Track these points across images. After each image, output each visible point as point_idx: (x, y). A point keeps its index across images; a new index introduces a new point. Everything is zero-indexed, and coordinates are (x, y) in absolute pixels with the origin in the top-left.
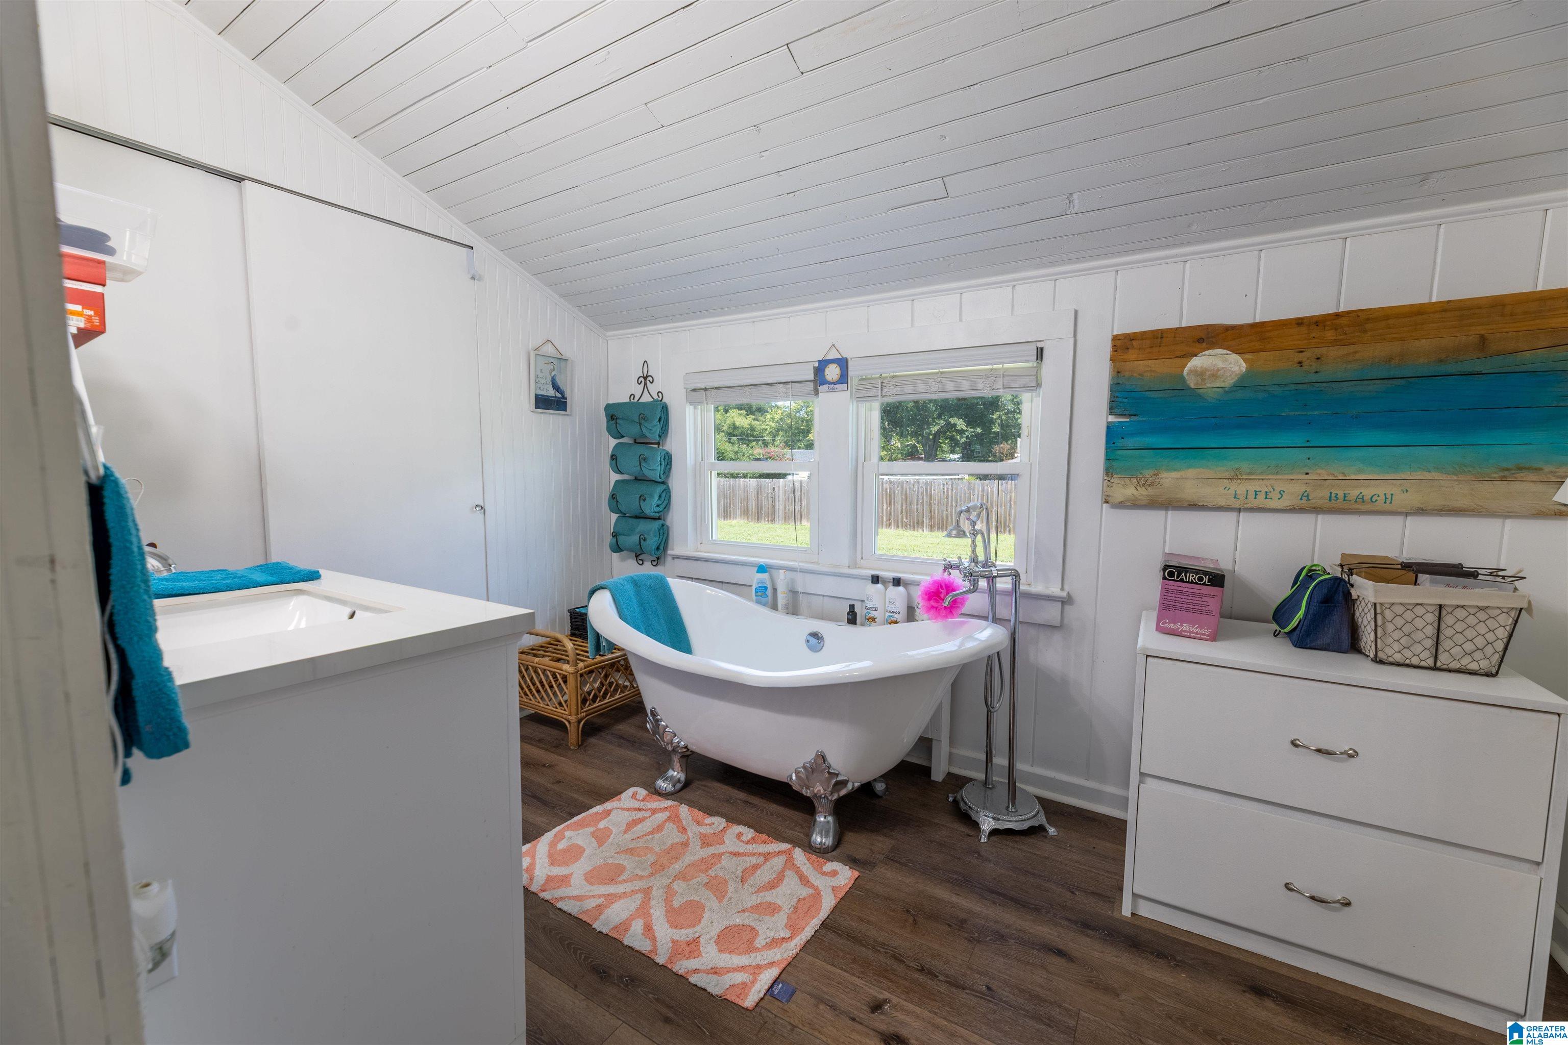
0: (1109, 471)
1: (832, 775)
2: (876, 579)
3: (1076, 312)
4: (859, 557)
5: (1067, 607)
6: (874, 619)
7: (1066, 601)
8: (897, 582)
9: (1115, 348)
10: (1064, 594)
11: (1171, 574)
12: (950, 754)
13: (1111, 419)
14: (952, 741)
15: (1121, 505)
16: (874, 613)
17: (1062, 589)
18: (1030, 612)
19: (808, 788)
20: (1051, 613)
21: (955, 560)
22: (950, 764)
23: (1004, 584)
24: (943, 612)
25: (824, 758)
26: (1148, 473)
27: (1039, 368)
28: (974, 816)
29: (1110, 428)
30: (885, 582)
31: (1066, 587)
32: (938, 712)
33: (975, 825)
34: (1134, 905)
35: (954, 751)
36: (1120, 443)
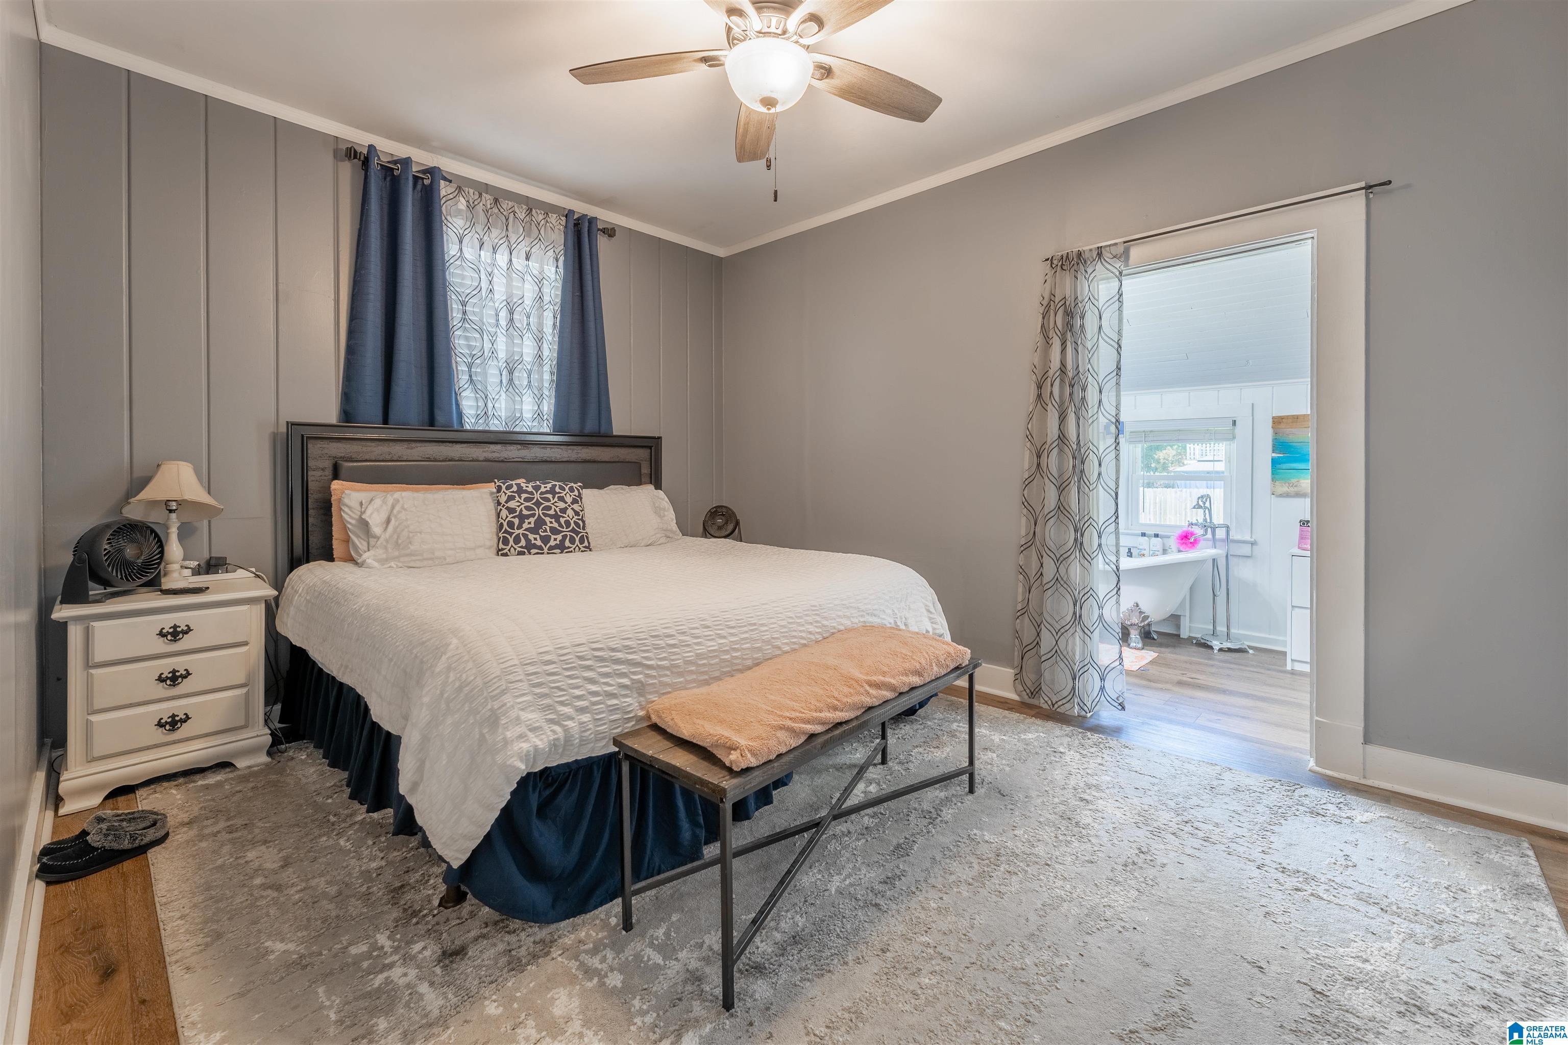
0: (1274, 480)
1: (1141, 613)
2: (1143, 535)
3: (1253, 404)
4: (1130, 523)
5: (1254, 547)
6: (1144, 555)
7: (1253, 544)
8: (1156, 536)
9: (1274, 422)
10: (1253, 540)
11: (1304, 524)
12: (1190, 627)
13: (1274, 455)
14: (1190, 621)
15: (1281, 496)
16: (1143, 552)
17: (1251, 537)
18: (1236, 550)
19: (1129, 620)
20: (1246, 550)
21: (1194, 521)
22: (1190, 632)
23: (1221, 534)
24: (1190, 545)
25: (1137, 606)
26: (1293, 481)
27: (1234, 430)
28: (1209, 643)
29: (1273, 459)
30: (1149, 536)
31: (1253, 537)
32: (1184, 599)
33: (1211, 648)
34: (1292, 665)
35: (1192, 625)
36: (1278, 466)
